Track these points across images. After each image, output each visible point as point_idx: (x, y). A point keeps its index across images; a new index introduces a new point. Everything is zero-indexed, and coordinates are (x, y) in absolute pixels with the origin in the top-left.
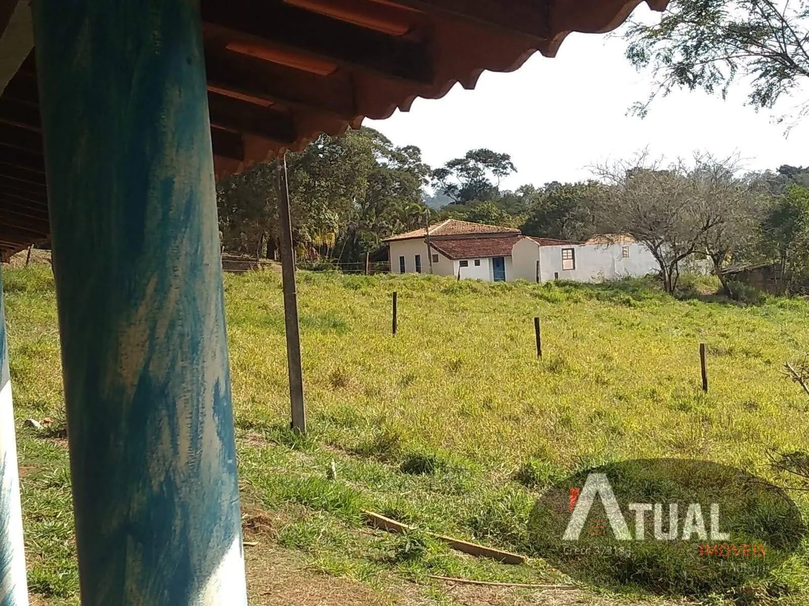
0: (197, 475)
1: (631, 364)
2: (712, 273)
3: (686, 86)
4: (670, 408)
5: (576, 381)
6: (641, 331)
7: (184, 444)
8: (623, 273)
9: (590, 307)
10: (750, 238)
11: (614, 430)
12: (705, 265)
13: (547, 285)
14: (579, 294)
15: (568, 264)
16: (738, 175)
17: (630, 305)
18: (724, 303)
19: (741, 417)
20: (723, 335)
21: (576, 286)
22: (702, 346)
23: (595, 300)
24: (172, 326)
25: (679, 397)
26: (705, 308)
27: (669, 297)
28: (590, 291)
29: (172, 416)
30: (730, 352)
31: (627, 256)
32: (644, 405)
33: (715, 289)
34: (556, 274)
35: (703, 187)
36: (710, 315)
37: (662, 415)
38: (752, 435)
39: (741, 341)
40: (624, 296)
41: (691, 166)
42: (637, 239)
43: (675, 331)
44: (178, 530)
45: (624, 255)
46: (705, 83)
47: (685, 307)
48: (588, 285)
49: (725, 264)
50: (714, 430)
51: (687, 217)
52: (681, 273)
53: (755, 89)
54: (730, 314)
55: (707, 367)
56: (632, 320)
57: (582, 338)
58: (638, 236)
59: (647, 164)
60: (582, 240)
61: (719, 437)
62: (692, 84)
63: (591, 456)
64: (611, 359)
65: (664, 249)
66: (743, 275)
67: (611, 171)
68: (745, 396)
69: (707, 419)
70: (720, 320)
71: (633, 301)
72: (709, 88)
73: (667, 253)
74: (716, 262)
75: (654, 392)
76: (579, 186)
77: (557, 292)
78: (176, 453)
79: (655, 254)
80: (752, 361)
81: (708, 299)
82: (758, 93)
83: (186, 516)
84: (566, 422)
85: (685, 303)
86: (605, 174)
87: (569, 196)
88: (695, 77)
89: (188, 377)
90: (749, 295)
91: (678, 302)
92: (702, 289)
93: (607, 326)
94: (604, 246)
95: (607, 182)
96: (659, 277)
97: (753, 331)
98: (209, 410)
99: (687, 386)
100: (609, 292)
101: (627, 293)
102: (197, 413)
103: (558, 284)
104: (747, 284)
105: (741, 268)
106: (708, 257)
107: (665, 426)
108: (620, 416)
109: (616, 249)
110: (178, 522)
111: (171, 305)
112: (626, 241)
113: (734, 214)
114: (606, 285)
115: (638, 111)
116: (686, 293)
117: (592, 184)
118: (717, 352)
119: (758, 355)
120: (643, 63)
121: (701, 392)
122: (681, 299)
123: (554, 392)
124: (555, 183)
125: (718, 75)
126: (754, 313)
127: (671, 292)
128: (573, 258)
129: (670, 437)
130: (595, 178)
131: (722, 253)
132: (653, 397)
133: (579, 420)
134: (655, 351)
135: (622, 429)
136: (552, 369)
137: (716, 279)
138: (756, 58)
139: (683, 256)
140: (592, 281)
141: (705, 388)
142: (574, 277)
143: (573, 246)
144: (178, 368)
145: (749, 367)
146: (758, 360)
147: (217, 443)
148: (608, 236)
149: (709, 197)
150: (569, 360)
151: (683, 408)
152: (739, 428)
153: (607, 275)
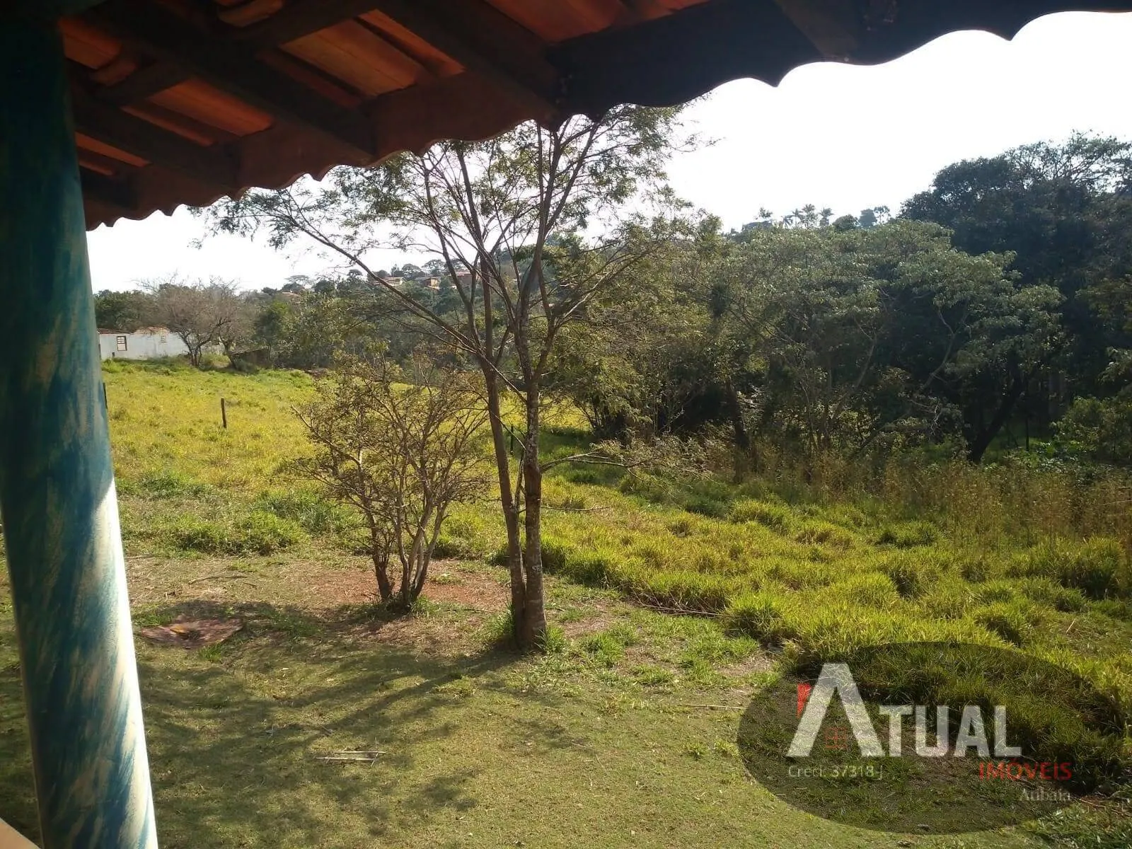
0: (92, 438)
1: (173, 412)
2: (224, 354)
3: (227, 231)
4: (203, 439)
5: (135, 425)
6: (177, 391)
7: (83, 418)
8: (163, 353)
9: (141, 376)
10: (248, 332)
11: (167, 455)
12: (219, 349)
13: (107, 361)
14: (131, 367)
15: (122, 347)
16: (237, 293)
17: (169, 374)
18: (232, 373)
19: (250, 444)
20: (234, 394)
21: (129, 361)
22: (222, 400)
23: (143, 372)
24: (73, 346)
25: (209, 432)
26: (220, 377)
27: (196, 370)
28: (139, 365)
29: (75, 402)
30: (239, 404)
31: (165, 342)
32: (185, 438)
33: (226, 364)
34: (113, 353)
35: (216, 298)
36: (224, 381)
37: (199, 444)
38: (259, 453)
39: (245, 397)
40: (164, 368)
41: (207, 284)
42: (172, 331)
43: (201, 391)
44: (82, 472)
45: (163, 341)
46: (240, 230)
47: (207, 375)
48: (138, 361)
49: (232, 348)
50: (235, 451)
51: (206, 317)
52: (203, 354)
53: (271, 237)
54: (237, 380)
55: (226, 414)
56: (171, 385)
57: (136, 397)
58: (172, 328)
59: (177, 282)
60: (132, 331)
61: (239, 456)
62: (232, 231)
63: (154, 472)
64: (159, 410)
65: (191, 338)
66: (244, 356)
67: (151, 284)
68: (252, 431)
69: (229, 445)
70: (230, 384)
71: (171, 372)
72: (243, 233)
73: (193, 341)
74: (227, 347)
75: (191, 430)
76: (127, 294)
77: (115, 366)
78: (79, 425)
79: (185, 341)
80: (253, 409)
81: (222, 371)
82: (273, 240)
83: (86, 463)
84: (133, 452)
85: (207, 373)
86: (147, 287)
87: (120, 300)
88: (234, 226)
89: (84, 378)
90: (249, 368)
91: (202, 373)
92: (219, 365)
93: (153, 388)
94: (149, 335)
95: (149, 292)
96: (188, 356)
97: (253, 390)
98: (96, 399)
99: (214, 426)
100: (153, 366)
101: (166, 366)
102: (90, 401)
103: (116, 360)
104: (246, 360)
105: (242, 351)
106: (221, 344)
107: (202, 451)
108: (171, 446)
109: (157, 337)
110: (81, 468)
111: (72, 333)
112: (164, 333)
113: (237, 317)
114: (151, 361)
115: (196, 245)
116: (207, 367)
117: (137, 293)
118: (230, 404)
119: (257, 405)
120: (198, 214)
121: (223, 429)
122: (204, 371)
123: (120, 433)
124: (107, 291)
125: (248, 226)
126: (253, 379)
127: (197, 366)
128: (126, 343)
129: (206, 458)
130: (139, 289)
131: (231, 341)
132: (190, 434)
133: (142, 450)
134: (189, 404)
135: (172, 455)
136: (116, 418)
137: (227, 358)
138: (272, 218)
139: (203, 343)
140: (141, 359)
141: (225, 426)
142: (126, 355)
143: (125, 335)
144: (77, 373)
145: (251, 413)
146: (258, 409)
147: (102, 419)
148: (151, 328)
149: (220, 304)
150: (129, 411)
151: (212, 439)
152: (251, 449)
153: (151, 355)
